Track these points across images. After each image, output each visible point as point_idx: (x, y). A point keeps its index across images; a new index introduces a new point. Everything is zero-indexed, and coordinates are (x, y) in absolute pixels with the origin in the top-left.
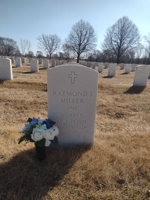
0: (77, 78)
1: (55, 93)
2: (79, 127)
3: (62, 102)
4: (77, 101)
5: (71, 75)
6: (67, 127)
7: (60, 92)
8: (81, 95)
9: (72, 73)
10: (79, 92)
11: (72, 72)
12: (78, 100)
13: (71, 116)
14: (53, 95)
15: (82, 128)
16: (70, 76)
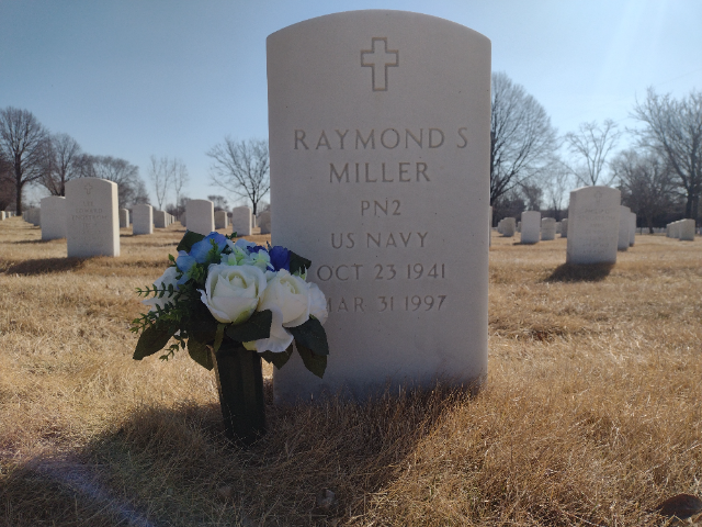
0: (396, 65)
1: (301, 140)
2: (416, 300)
3: (334, 178)
4: (401, 172)
5: (372, 52)
6: (359, 301)
7: (323, 134)
8: (420, 144)
9: (376, 43)
10: (407, 132)
11: (374, 40)
12: (404, 168)
13: (378, 244)
14: (296, 148)
15: (429, 301)
16: (368, 59)
